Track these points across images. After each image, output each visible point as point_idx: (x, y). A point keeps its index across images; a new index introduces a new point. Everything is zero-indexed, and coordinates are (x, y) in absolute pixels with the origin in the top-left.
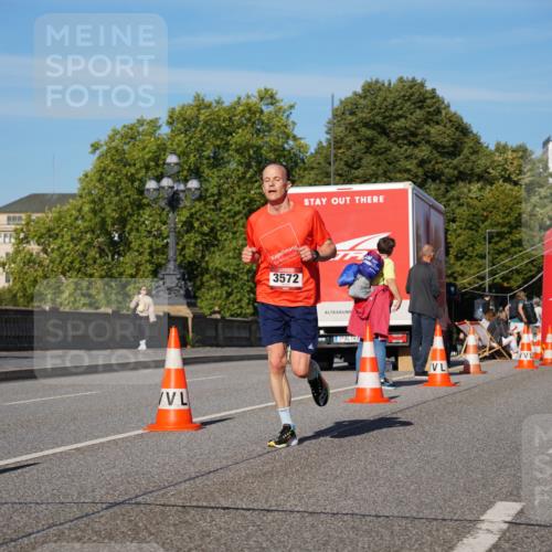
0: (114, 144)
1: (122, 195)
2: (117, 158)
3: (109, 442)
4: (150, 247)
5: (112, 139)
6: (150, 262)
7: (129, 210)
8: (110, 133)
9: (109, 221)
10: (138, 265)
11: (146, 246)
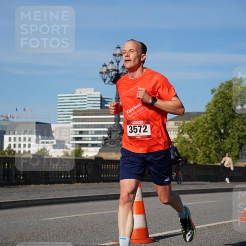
0: (221, 90)
1: (225, 112)
2: (223, 96)
3: (222, 224)
4: (238, 136)
5: (221, 87)
6: (238, 142)
7: (228, 119)
8: (220, 84)
9: (219, 124)
10: (232, 144)
11: (236, 135)
